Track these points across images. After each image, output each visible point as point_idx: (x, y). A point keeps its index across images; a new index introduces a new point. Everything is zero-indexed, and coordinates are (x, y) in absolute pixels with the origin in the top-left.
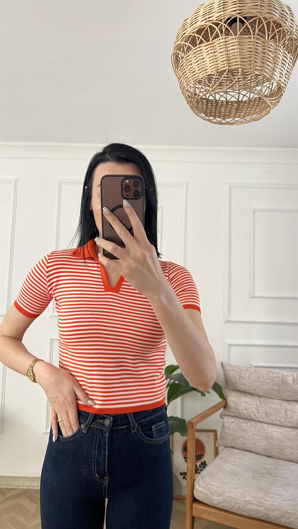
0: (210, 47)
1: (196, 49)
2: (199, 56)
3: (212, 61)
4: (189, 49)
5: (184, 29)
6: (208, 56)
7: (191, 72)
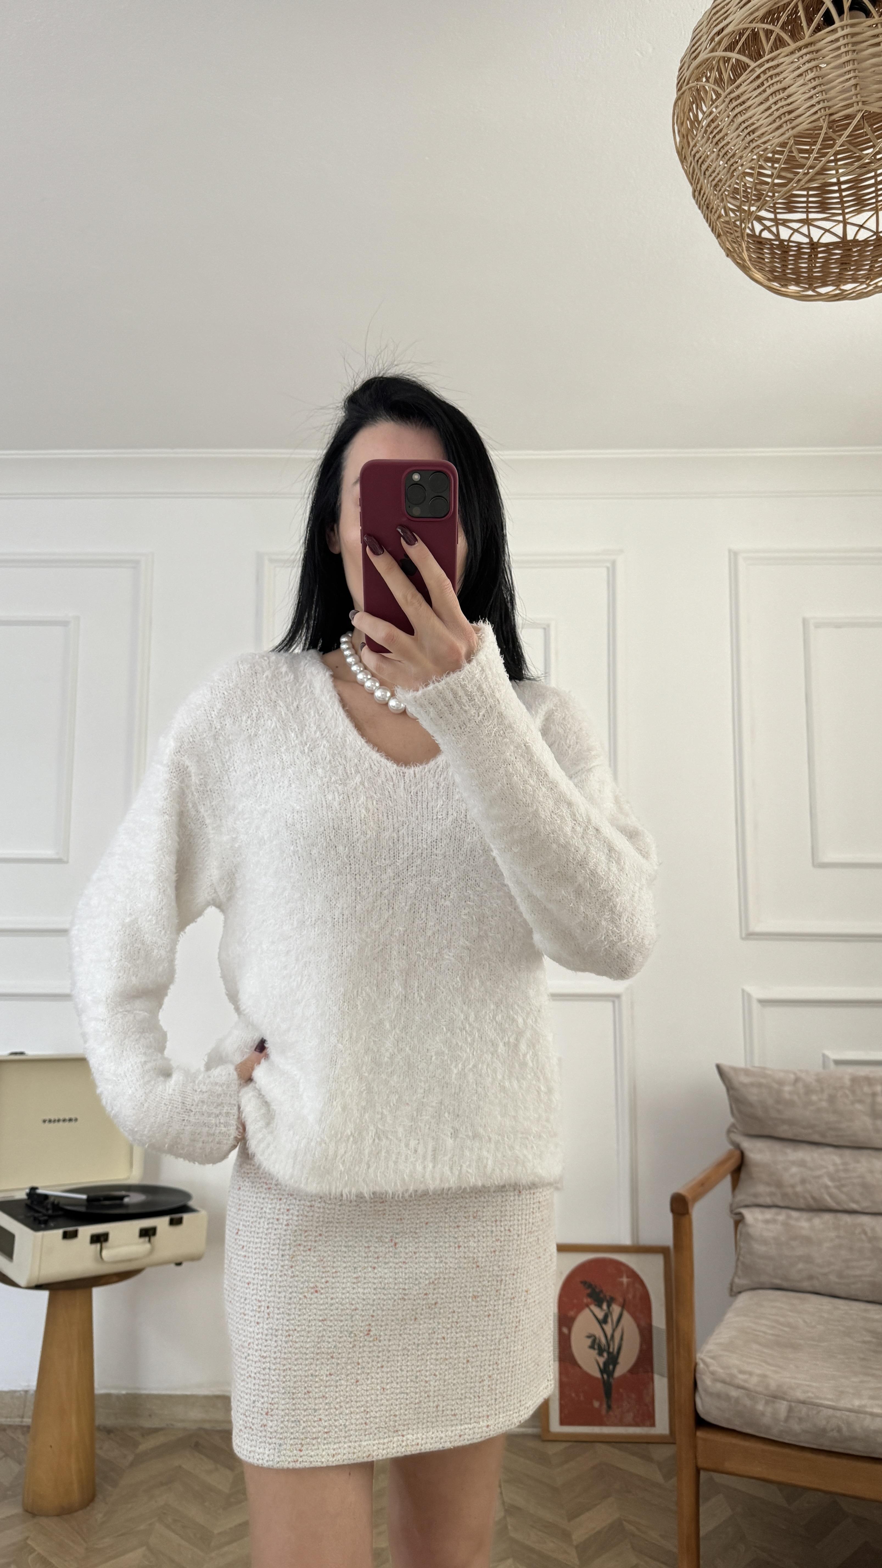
0: (806, 54)
1: (760, 66)
2: (771, 82)
3: (813, 92)
4: (739, 69)
5: (718, 18)
6: (801, 81)
7: (746, 131)
